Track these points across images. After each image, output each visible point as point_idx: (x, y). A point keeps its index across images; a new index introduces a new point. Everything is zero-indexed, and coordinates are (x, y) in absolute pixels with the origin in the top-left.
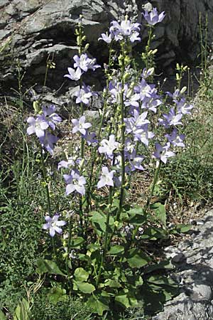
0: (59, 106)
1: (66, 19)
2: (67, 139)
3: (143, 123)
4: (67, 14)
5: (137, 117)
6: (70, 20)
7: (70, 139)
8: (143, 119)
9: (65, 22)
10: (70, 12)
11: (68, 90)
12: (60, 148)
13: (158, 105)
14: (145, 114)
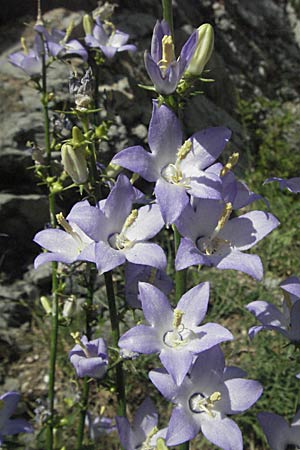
0: (13, 300)
1: (9, 151)
2: (29, 359)
3: (197, 346)
4: (9, 142)
5: (161, 318)
6: (17, 152)
7: (35, 361)
8: (190, 324)
9: (7, 156)
10: (15, 139)
11: (27, 270)
12: (16, 381)
13: (259, 236)
14: (198, 298)
